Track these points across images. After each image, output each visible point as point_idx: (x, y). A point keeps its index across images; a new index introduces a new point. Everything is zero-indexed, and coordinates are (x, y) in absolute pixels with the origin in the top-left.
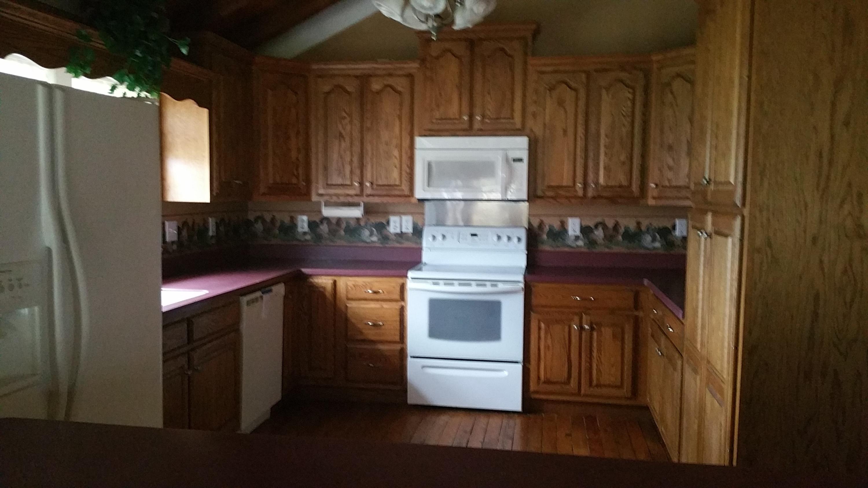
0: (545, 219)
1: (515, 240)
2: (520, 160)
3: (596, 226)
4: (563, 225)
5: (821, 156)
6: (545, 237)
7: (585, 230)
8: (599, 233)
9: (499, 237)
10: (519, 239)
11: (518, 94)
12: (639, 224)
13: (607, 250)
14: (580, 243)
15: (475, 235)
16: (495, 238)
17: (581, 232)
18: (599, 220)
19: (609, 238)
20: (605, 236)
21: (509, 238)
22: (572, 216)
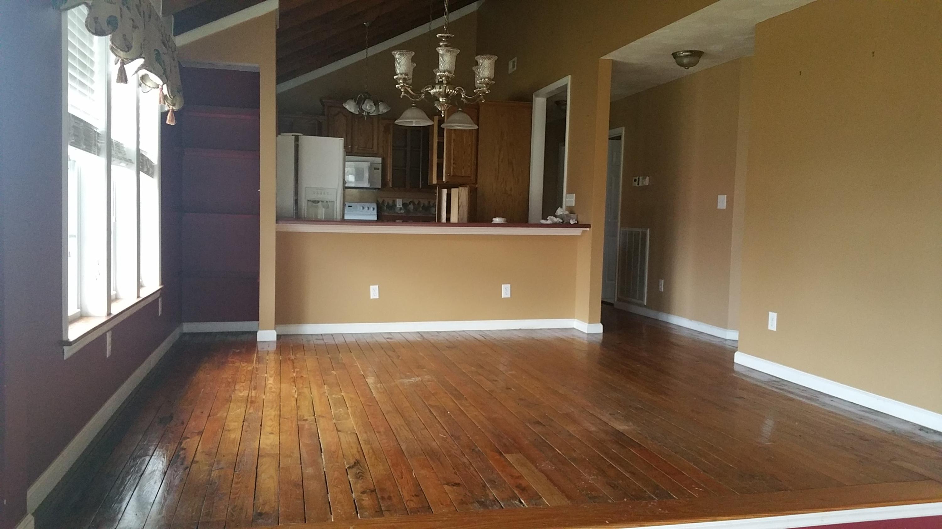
0: (385, 199)
1: (372, 209)
2: (378, 169)
3: (410, 203)
4: (394, 202)
5: (496, 171)
6: (385, 208)
7: (404, 205)
8: (411, 207)
9: (363, 208)
10: (374, 209)
11: (375, 137)
12: (429, 202)
13: (414, 215)
14: (402, 211)
15: (351, 206)
16: (362, 208)
17: (403, 206)
18: (411, 200)
19: (416, 209)
20: (414, 207)
21: (368, 208)
22: (398, 198)
